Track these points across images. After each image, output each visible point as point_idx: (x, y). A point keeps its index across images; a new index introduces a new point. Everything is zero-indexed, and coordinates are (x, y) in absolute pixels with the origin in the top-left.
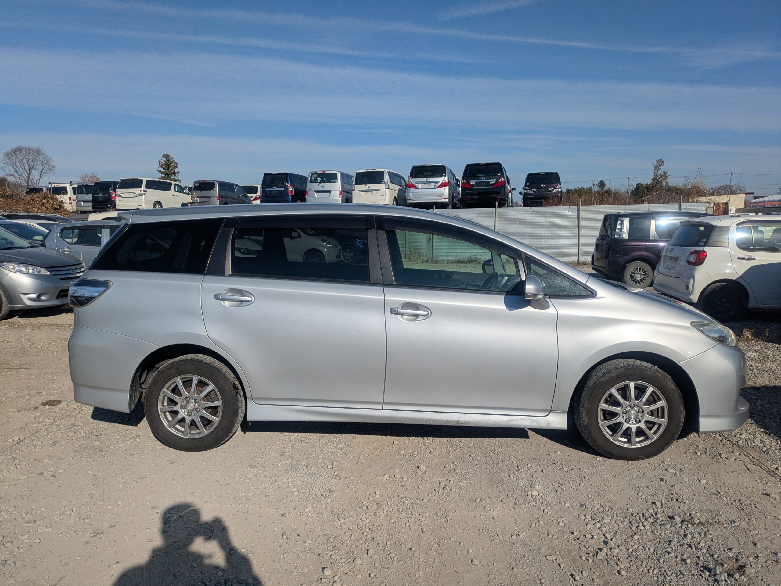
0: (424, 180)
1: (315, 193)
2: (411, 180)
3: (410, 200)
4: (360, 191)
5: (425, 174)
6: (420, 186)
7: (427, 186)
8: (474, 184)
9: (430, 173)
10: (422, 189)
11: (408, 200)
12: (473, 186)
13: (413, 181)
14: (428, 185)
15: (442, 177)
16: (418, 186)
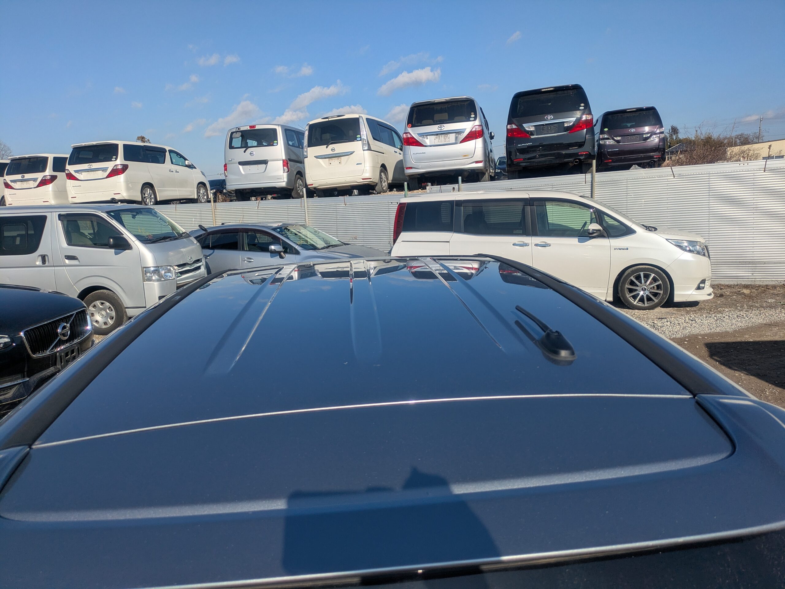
0: (435, 128)
1: (241, 167)
2: (410, 130)
3: (411, 168)
4: (317, 157)
5: (437, 117)
6: (428, 141)
7: (442, 139)
8: (532, 129)
9: (445, 116)
10: (431, 146)
11: (407, 168)
12: (532, 133)
13: (414, 132)
14: (442, 137)
15: (469, 120)
16: (425, 141)
